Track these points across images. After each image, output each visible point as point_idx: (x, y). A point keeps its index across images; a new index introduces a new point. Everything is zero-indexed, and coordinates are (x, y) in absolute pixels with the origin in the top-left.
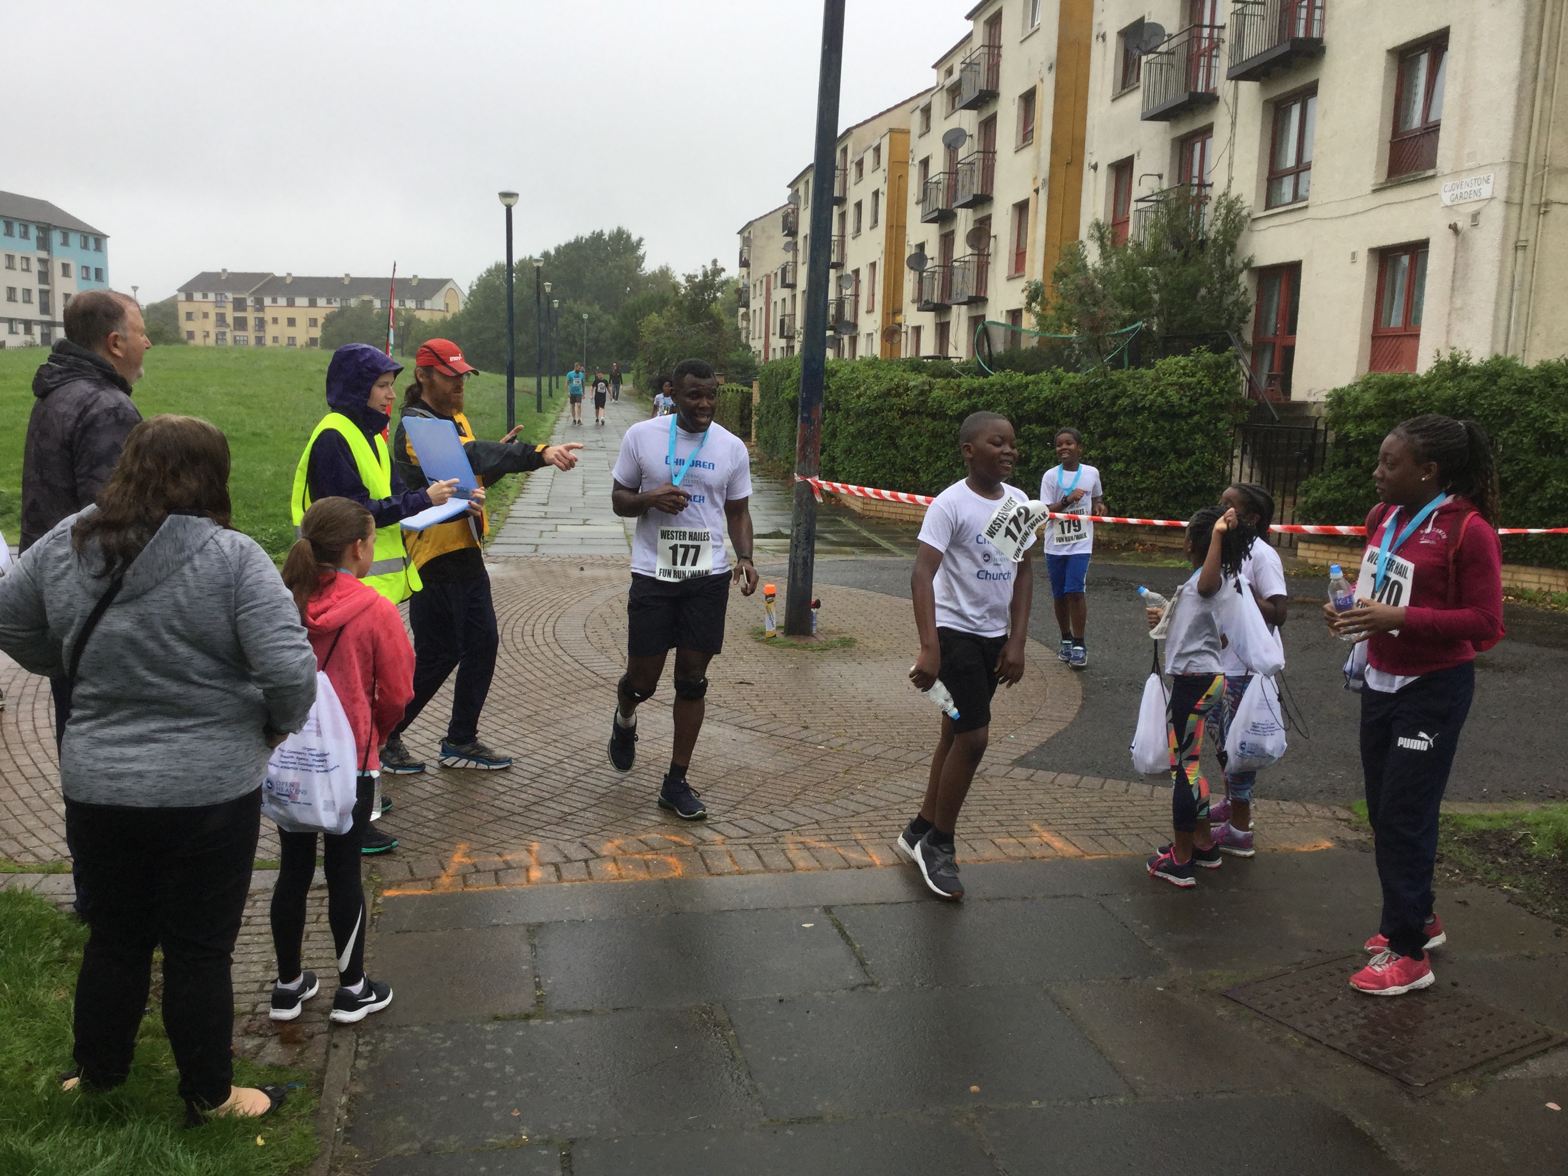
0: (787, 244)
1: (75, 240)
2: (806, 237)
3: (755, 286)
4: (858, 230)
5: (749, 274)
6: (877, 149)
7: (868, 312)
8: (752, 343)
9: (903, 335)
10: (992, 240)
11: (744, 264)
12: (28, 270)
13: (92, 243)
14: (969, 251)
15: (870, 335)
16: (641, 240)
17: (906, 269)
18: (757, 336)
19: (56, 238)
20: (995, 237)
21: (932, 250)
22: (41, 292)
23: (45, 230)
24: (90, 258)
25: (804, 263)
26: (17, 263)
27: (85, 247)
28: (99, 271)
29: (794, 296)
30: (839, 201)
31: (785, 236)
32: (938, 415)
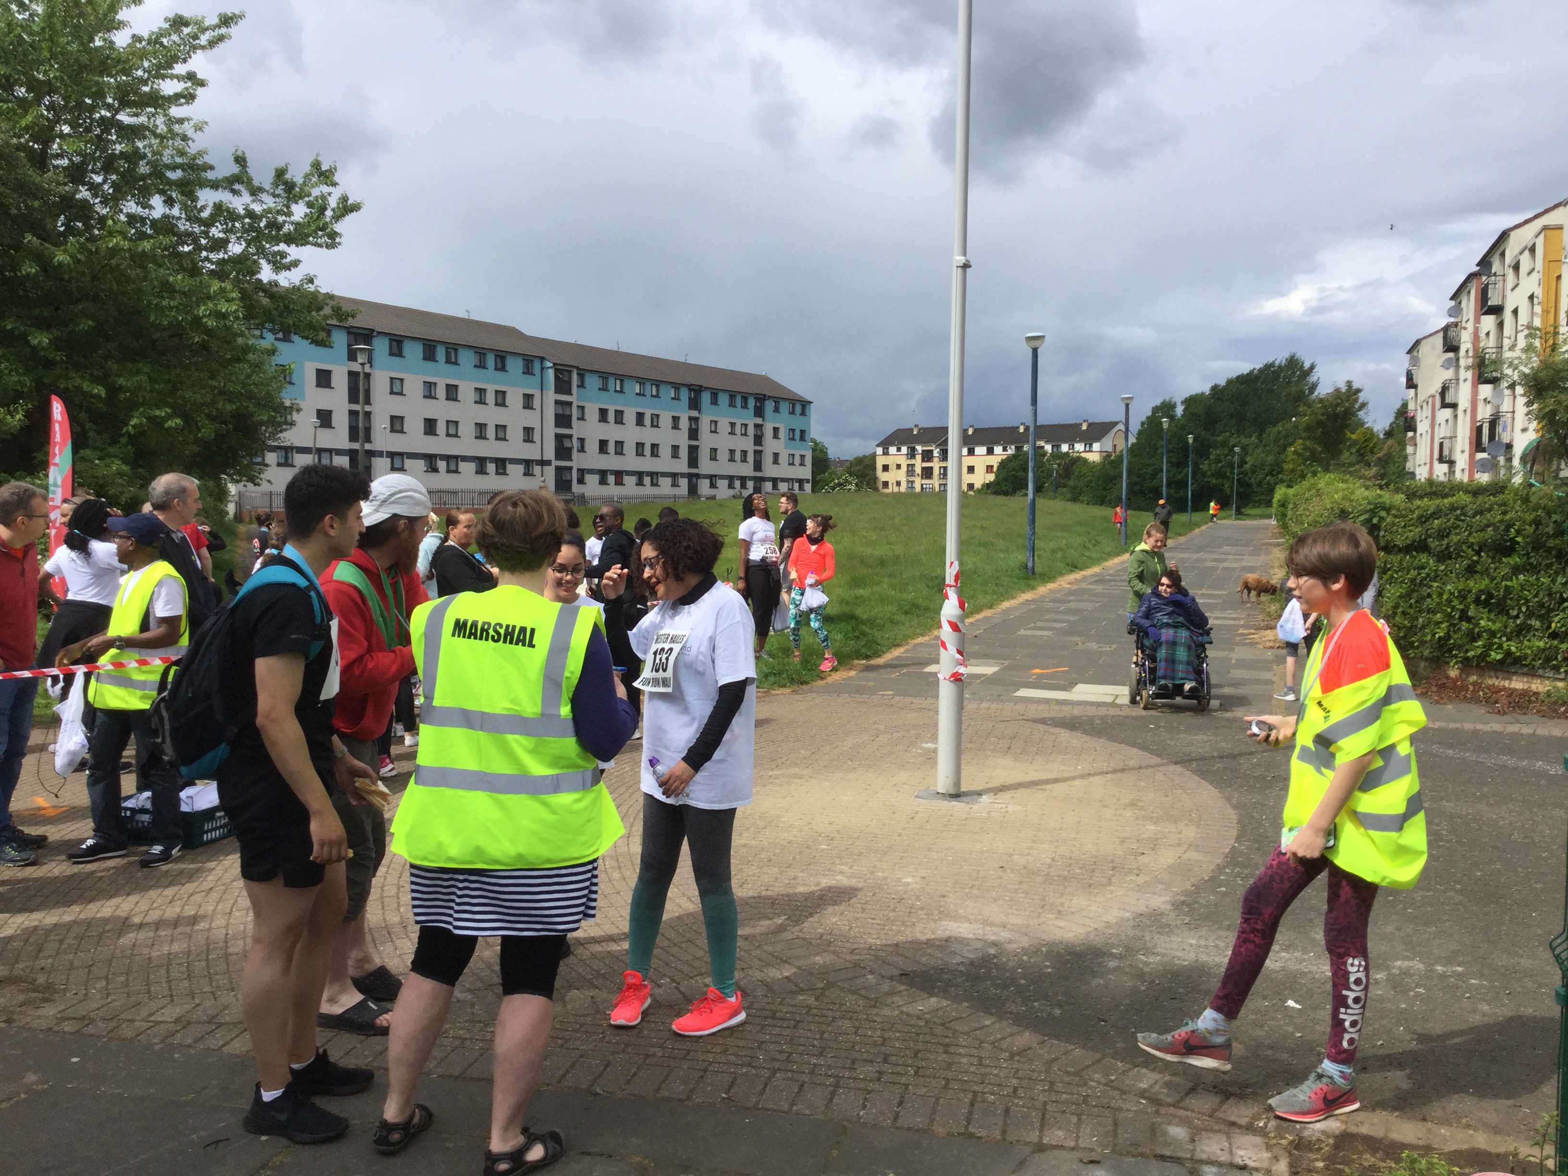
0: (1450, 359)
1: (784, 407)
2: (1467, 351)
3: (1422, 407)
4: (1515, 339)
5: (1416, 395)
6: (1533, 250)
7: (1524, 430)
8: (1417, 472)
11: (1411, 384)
12: (745, 434)
13: (798, 408)
16: (1312, 367)
18: (1422, 463)
19: (769, 406)
22: (756, 452)
23: (761, 400)
24: (797, 422)
25: (1465, 380)
26: (738, 429)
27: (793, 413)
28: (803, 432)
29: (1456, 416)
30: (1497, 310)
31: (1446, 351)
32: (1392, 547)
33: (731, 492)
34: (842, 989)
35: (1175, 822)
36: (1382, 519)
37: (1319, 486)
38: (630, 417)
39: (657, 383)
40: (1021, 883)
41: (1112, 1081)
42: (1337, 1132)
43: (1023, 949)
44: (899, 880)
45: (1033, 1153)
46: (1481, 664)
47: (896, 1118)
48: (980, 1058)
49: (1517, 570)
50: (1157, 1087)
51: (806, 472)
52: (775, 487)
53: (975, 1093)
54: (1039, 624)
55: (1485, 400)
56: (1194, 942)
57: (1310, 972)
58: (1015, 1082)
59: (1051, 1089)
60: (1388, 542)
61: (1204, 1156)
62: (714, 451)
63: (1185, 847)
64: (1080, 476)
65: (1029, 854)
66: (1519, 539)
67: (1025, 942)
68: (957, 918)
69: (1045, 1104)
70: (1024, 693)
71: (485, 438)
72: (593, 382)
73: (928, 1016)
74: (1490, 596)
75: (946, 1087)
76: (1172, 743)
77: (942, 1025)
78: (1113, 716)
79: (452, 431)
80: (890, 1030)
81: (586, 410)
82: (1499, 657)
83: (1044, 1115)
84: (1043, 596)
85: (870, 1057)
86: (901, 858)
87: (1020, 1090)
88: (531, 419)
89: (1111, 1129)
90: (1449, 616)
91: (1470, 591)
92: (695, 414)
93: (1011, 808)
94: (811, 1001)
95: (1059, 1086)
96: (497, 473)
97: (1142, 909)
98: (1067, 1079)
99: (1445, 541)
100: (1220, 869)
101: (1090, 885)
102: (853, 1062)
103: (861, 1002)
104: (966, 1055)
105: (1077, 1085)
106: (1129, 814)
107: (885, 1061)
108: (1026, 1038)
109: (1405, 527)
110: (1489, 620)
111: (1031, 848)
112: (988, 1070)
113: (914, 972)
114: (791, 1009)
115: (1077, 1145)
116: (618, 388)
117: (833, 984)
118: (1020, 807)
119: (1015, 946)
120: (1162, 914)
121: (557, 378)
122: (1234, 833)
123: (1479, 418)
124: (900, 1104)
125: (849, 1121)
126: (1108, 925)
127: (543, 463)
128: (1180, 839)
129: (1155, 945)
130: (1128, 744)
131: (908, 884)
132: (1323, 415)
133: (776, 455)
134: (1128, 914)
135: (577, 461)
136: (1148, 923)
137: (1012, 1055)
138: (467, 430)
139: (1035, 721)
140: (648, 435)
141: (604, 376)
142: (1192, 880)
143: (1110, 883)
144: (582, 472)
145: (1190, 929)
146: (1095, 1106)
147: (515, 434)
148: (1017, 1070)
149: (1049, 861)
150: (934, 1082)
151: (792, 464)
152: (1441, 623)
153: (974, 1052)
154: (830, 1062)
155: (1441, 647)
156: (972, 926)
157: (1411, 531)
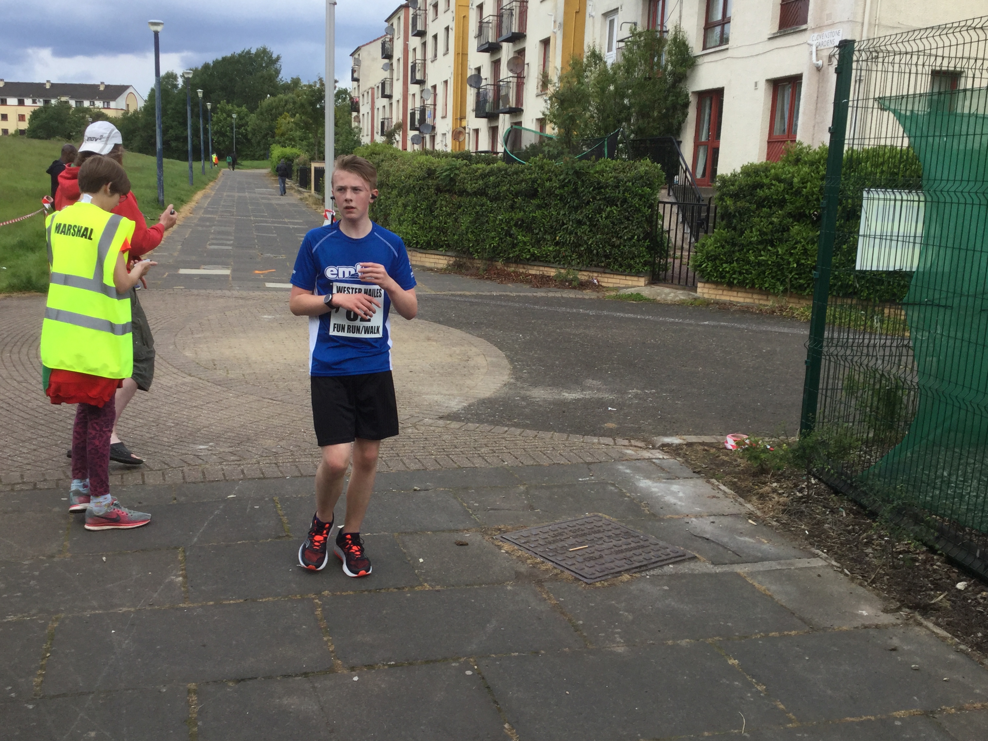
0: (386, 64)
2: (399, 60)
3: (363, 95)
4: (436, 56)
5: (359, 86)
7: (443, 117)
8: (362, 140)
9: (467, 135)
10: (526, 66)
11: (355, 79)
14: (511, 74)
15: (444, 134)
16: (278, 58)
17: (468, 86)
18: (365, 134)
20: (528, 64)
21: (486, 73)
25: (398, 80)
29: (391, 104)
30: (421, 34)
31: (383, 58)
32: (462, 192)
36: (456, 175)
41: (583, 441)
43: (476, 402)
45: (589, 465)
46: (518, 260)
47: (522, 463)
49: (539, 207)
50: (602, 441)
53: (540, 451)
55: (414, 95)
56: (542, 392)
57: (604, 397)
60: (461, 189)
61: (648, 457)
65: (416, 365)
66: (539, 189)
67: (473, 400)
68: (427, 394)
69: (570, 450)
70: (271, 285)
73: (478, 430)
74: (523, 221)
75: (526, 451)
82: (528, 257)
83: (575, 454)
87: (556, 448)
90: (499, 233)
91: (512, 219)
95: (567, 445)
97: (503, 383)
99: (497, 189)
100: (512, 363)
101: (465, 376)
102: (474, 448)
103: (440, 429)
104: (516, 440)
105: (573, 444)
108: (530, 432)
110: (523, 236)
111: (412, 362)
115: (600, 461)
119: (471, 402)
123: (410, 107)
124: (516, 458)
128: (475, 353)
136: (513, 387)
142: (506, 369)
145: (534, 388)
149: (430, 367)
150: (519, 450)
152: (495, 237)
154: (464, 449)
155: (494, 251)
157: (475, 183)
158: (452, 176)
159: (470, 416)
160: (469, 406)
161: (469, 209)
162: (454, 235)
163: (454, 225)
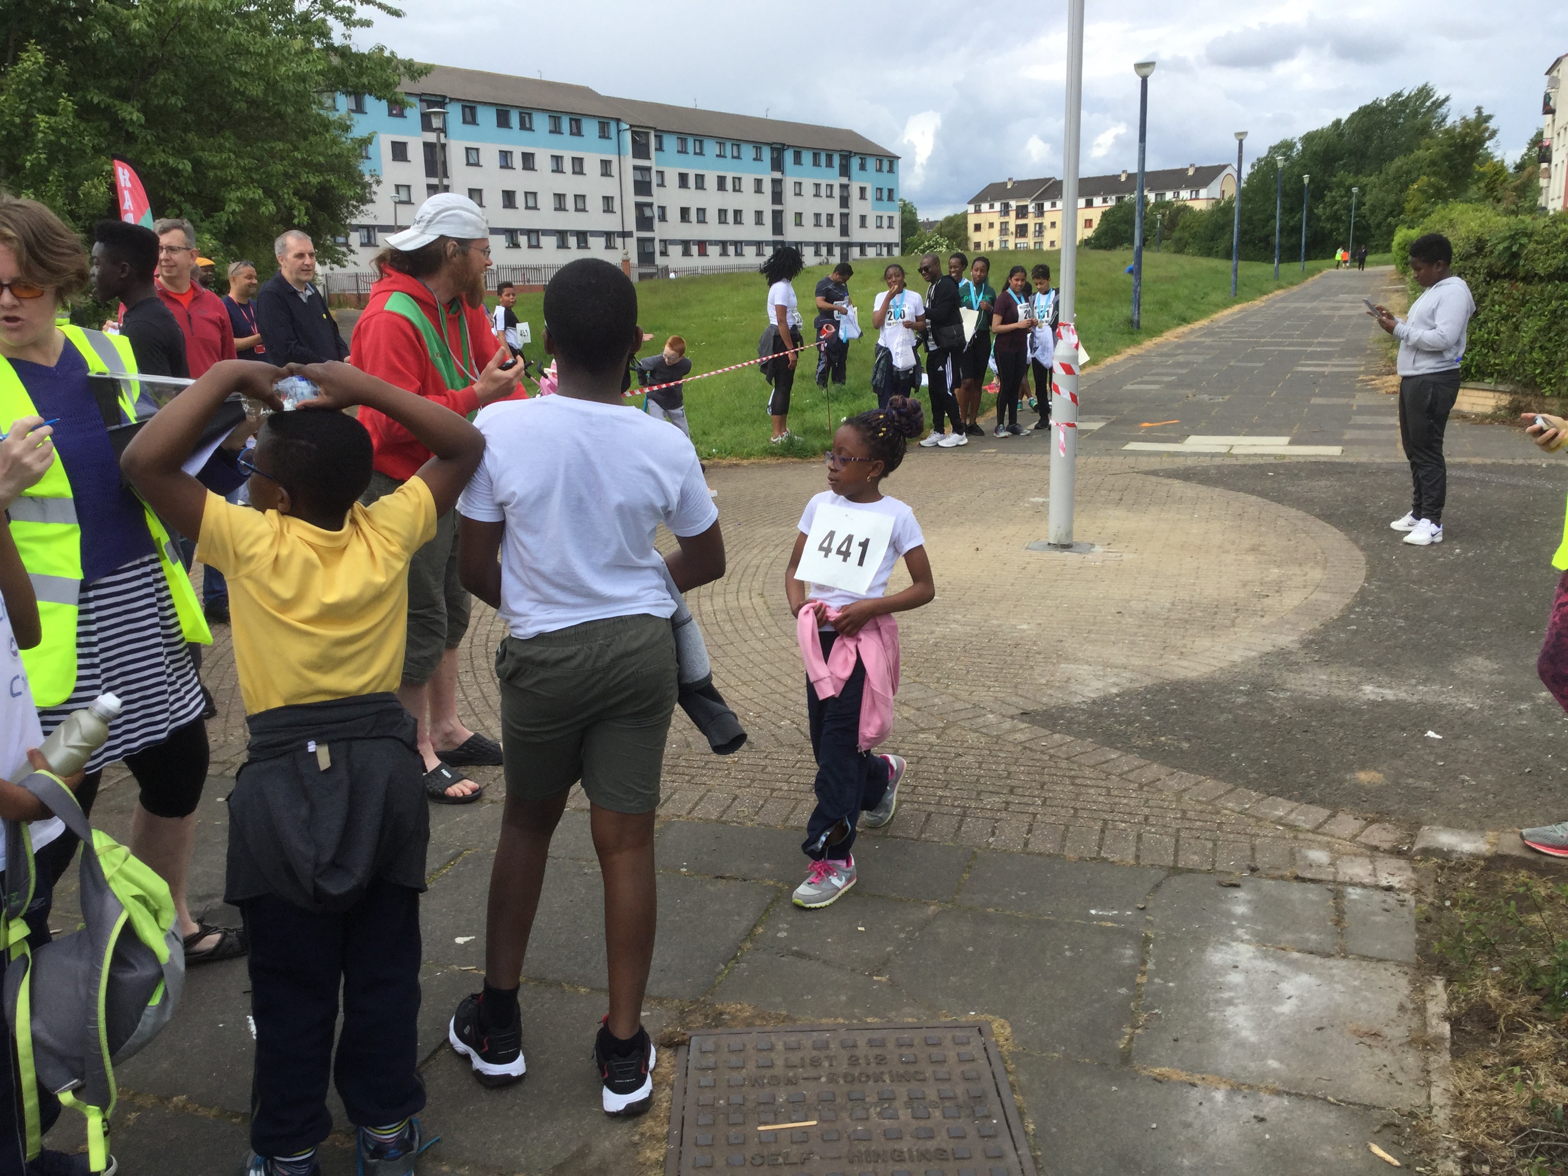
1: (871, 163)
3: (1559, 134)
5: (1554, 121)
8: (1550, 206)
11: (1548, 110)
12: (831, 196)
13: (886, 165)
18: (1556, 196)
19: (855, 162)
22: (842, 215)
23: (846, 157)
24: (884, 180)
26: (823, 191)
27: (880, 170)
28: (891, 191)
32: (1529, 278)
33: (818, 260)
34: (963, 728)
35: (1300, 565)
36: (1522, 246)
37: (1452, 216)
38: (711, 182)
39: (737, 143)
40: (1140, 626)
41: (1247, 809)
42: (1488, 854)
43: (1146, 688)
44: (1014, 626)
45: (1168, 876)
47: (1026, 845)
48: (1109, 789)
50: (1293, 816)
51: (894, 236)
52: (863, 252)
53: (1105, 822)
54: (1146, 378)
56: (1324, 677)
57: (1450, 704)
58: (1146, 811)
59: (1183, 818)
60: (1528, 272)
61: (1347, 879)
62: (799, 215)
63: (1313, 588)
64: (1184, 228)
65: (1147, 600)
67: (1148, 681)
68: (1076, 660)
69: (1178, 830)
70: (1132, 446)
71: (565, 210)
72: (671, 143)
73: (1052, 751)
75: (1075, 816)
76: (1293, 489)
77: (1067, 759)
78: (1229, 466)
79: (531, 203)
80: (1015, 764)
81: (666, 176)
83: (1177, 841)
84: (1148, 351)
85: (996, 789)
86: (1015, 606)
87: (1152, 820)
88: (610, 187)
89: (1249, 853)
92: (777, 175)
93: (1127, 557)
94: (933, 739)
95: (1191, 814)
96: (579, 247)
97: (1269, 649)
98: (1199, 808)
100: (1350, 608)
101: (1213, 627)
102: (979, 793)
103: (982, 740)
104: (1093, 786)
105: (1212, 813)
106: (1250, 558)
107: (1011, 792)
108: (1155, 770)
109: (1547, 254)
111: (1149, 593)
112: (1117, 800)
113: (1035, 711)
114: (913, 746)
115: (1214, 868)
116: (698, 151)
117: (954, 723)
118: (1135, 556)
119: (1137, 685)
120: (1290, 653)
121: (634, 141)
122: (1363, 573)
124: (1029, 831)
125: (979, 848)
126: (1234, 665)
127: (625, 235)
128: (1305, 581)
129: (1285, 682)
130: (1246, 492)
131: (1024, 631)
132: (1450, 146)
133: (863, 218)
134: (1254, 654)
135: (660, 231)
136: (1277, 661)
137: (1141, 786)
138: (546, 202)
139: (1147, 473)
140: (730, 201)
141: (682, 138)
142: (1320, 619)
143: (1234, 626)
144: (665, 242)
145: (1320, 667)
146: (1230, 833)
147: (595, 204)
148: (1147, 800)
149: (1168, 605)
150: (1063, 812)
151: (880, 227)
153: (1103, 783)
154: (957, 793)
156: (1091, 668)
157: (1554, 258)
158: (1514, 249)
159: (1082, 718)
160: (1117, 695)
161: (1540, 305)
162: (1510, 354)
163: (1511, 336)
